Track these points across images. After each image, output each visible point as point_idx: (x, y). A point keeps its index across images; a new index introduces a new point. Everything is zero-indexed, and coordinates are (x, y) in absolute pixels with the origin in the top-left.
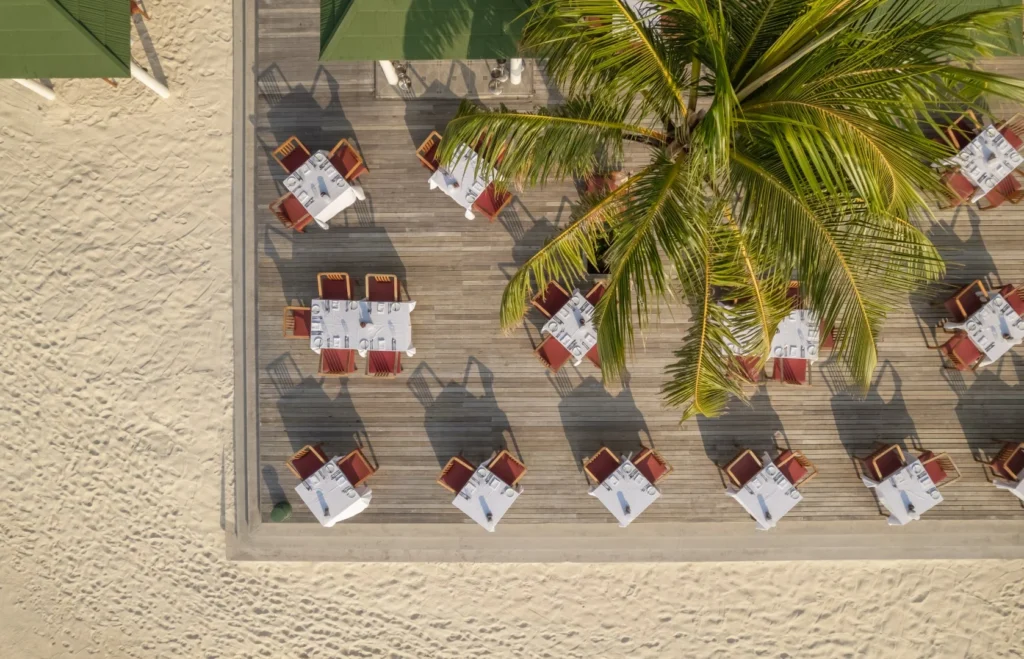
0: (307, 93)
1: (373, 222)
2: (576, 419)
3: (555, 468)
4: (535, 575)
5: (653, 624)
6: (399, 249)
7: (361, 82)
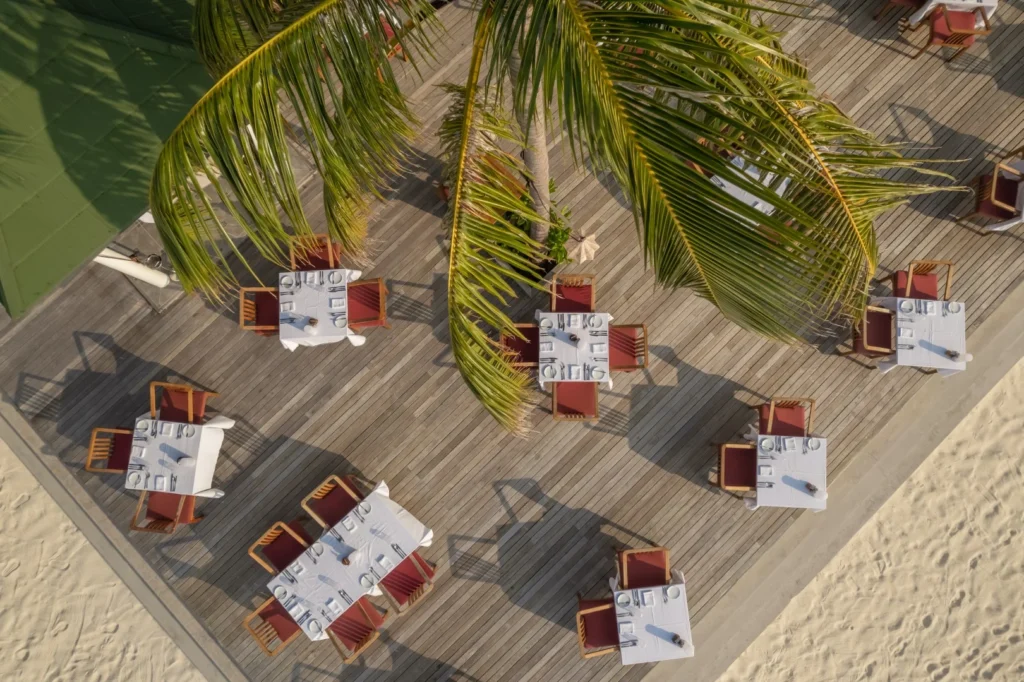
0: (84, 373)
1: (266, 441)
2: (661, 444)
3: (689, 515)
4: (772, 644)
5: (936, 576)
6: (317, 442)
7: (131, 312)
